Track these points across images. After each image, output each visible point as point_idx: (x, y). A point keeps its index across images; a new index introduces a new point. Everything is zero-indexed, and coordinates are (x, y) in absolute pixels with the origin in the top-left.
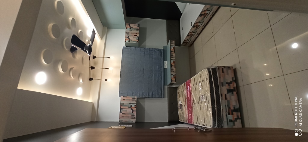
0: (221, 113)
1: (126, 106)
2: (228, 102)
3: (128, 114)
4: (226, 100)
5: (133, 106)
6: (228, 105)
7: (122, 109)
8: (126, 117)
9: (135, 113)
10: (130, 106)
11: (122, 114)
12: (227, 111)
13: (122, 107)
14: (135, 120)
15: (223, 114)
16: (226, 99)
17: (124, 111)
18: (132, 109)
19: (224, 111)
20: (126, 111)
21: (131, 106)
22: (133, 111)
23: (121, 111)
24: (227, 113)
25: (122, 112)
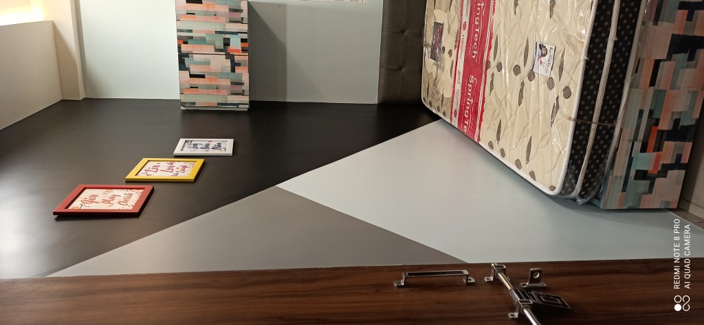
0: (609, 145)
1: (202, 41)
2: (659, 96)
3: (216, 75)
4: (651, 90)
5: (236, 43)
6: (651, 112)
7: (187, 55)
8: (208, 87)
9: (244, 74)
10: (220, 45)
11: (192, 76)
12: (641, 136)
13: (185, 48)
14: (246, 99)
15: (616, 149)
16: (652, 83)
17: (196, 63)
18: (230, 57)
19: (629, 134)
20: (208, 63)
21: (227, 43)
22: (234, 65)
23: (182, 66)
24: (638, 145)
25: (188, 69)
